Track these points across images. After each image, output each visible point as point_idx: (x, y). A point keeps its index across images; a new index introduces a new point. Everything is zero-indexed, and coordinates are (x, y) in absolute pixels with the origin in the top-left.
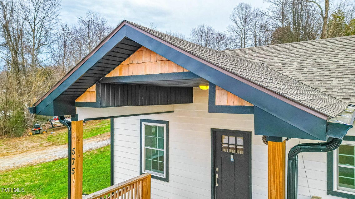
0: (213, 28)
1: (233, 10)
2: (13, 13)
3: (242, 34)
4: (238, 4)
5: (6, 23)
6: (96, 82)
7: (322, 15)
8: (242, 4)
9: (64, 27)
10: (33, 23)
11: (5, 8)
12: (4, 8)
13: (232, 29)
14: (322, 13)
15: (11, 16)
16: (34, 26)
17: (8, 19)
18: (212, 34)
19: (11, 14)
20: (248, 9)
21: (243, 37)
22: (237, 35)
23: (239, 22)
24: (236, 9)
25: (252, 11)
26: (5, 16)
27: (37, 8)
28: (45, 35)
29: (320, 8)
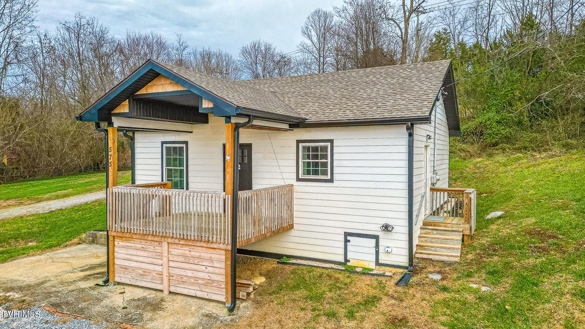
0: (273, 47)
1: (305, 20)
3: (320, 57)
4: (313, 11)
6: (128, 98)
7: (402, 38)
8: (319, 11)
9: (43, 37)
13: (304, 49)
14: (402, 36)
18: (273, 56)
20: (328, 20)
21: (322, 61)
22: (313, 58)
23: (315, 39)
24: (311, 18)
25: (333, 23)
28: (14, 49)
29: (400, 29)
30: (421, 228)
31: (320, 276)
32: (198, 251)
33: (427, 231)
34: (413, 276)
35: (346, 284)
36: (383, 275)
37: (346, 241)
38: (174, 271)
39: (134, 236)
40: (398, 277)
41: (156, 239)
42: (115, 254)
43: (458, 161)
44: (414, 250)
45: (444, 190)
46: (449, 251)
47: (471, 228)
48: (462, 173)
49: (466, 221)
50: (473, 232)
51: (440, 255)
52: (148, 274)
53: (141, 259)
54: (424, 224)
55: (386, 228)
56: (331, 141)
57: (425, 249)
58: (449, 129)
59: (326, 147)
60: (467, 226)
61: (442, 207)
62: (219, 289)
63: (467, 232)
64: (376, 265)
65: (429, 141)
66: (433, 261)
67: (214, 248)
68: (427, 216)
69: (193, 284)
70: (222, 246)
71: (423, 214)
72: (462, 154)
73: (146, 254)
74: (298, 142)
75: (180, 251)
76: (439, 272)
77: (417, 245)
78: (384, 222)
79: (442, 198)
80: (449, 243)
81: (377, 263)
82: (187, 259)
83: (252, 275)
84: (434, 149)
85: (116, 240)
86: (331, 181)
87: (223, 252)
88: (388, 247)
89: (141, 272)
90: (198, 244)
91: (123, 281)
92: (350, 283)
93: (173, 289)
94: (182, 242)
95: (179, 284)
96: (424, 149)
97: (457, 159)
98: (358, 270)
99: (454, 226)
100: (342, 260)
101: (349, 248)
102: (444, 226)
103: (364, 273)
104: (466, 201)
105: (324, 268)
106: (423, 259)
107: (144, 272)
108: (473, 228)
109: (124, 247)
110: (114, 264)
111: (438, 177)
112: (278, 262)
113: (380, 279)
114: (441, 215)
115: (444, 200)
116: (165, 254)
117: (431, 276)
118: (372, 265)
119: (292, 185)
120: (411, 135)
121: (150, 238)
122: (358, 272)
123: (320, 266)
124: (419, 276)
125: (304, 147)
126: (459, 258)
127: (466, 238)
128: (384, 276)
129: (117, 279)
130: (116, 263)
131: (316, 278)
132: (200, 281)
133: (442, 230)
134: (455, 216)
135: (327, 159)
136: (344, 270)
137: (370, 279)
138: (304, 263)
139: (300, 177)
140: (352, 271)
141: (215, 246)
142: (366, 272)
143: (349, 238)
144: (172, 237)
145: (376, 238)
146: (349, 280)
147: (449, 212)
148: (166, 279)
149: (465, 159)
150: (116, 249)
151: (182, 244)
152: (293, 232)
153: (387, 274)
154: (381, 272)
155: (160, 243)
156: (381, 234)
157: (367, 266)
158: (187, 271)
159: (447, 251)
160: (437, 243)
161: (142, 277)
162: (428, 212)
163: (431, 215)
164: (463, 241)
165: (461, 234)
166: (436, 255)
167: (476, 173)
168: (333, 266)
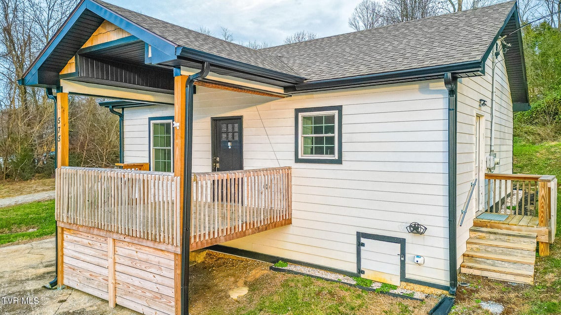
1: (353, 11)
2: (17, 12)
5: (8, 26)
6: (74, 54)
10: (46, 27)
11: (6, 4)
12: (4, 5)
15: (15, 16)
16: (48, 30)
17: (11, 20)
19: (14, 14)
20: (376, 9)
24: (358, 9)
26: (6, 16)
27: (51, 6)
29: (453, 5)
30: (471, 230)
31: (318, 294)
32: (145, 252)
33: (480, 234)
34: (456, 303)
35: (353, 309)
36: (410, 297)
37: (360, 245)
38: (121, 278)
39: (81, 229)
40: (433, 303)
41: (102, 233)
42: (64, 250)
43: (524, 146)
44: (459, 261)
45: (506, 178)
46: (515, 266)
47: (550, 233)
48: (530, 160)
49: (542, 222)
50: (553, 238)
51: (501, 272)
52: (95, 279)
53: (88, 259)
54: (475, 225)
55: (415, 229)
56: (339, 108)
57: (476, 262)
58: (513, 101)
59: (333, 117)
60: (544, 229)
61: (503, 201)
62: (168, 307)
63: (545, 239)
64: (401, 281)
65: (483, 108)
66: (489, 280)
67: (162, 250)
68: (480, 213)
69: (140, 297)
70: (170, 247)
71: (474, 210)
72: (531, 138)
73: (92, 252)
74: (298, 111)
75: (127, 252)
76: (499, 301)
77: (464, 255)
78: (412, 219)
79: (503, 189)
80: (516, 254)
81: (403, 278)
82: (134, 263)
83: (234, 283)
84: (492, 122)
85: (64, 232)
86: (339, 161)
87: (172, 256)
88: (418, 256)
89: (87, 275)
90: (145, 243)
91: (71, 284)
92: (360, 306)
93: (119, 301)
94: (127, 239)
95: (125, 295)
96: (474, 118)
97: (524, 143)
98: (376, 286)
99: (523, 228)
100: (355, 271)
101: (363, 254)
102: (507, 229)
103: (382, 292)
104: (542, 192)
105: (327, 280)
106: (474, 277)
107: (91, 275)
108: (554, 232)
109: (72, 242)
110: (63, 262)
111: (497, 160)
112: (271, 268)
113: (406, 304)
114: (502, 211)
115: (506, 191)
116: (111, 254)
117: (485, 306)
118: (396, 281)
119: (290, 168)
120: (452, 92)
121: (96, 232)
122: (374, 290)
123: (324, 276)
124: (466, 304)
125: (304, 118)
126: (532, 279)
127: (541, 247)
128: (412, 299)
129: (66, 282)
130: (65, 261)
131: (313, 295)
132: (148, 294)
133: (503, 234)
134: (523, 213)
135: (333, 133)
136: (354, 286)
137: (390, 301)
138: (304, 272)
139: (300, 157)
140: (365, 287)
141: (163, 247)
142: (385, 291)
143: (363, 240)
144: (117, 233)
145: (402, 242)
146: (359, 302)
147: (514, 209)
148: (111, 287)
149: (534, 143)
150: (65, 244)
151: (129, 243)
152: (291, 229)
153: (418, 295)
154: (409, 292)
155: (106, 238)
156: (409, 238)
157: (388, 282)
158: (134, 279)
159: (512, 266)
160: (496, 252)
161: (89, 281)
162: (482, 207)
163: (487, 211)
164: (537, 250)
165: (535, 241)
166: (494, 271)
167: (550, 159)
168: (341, 277)
